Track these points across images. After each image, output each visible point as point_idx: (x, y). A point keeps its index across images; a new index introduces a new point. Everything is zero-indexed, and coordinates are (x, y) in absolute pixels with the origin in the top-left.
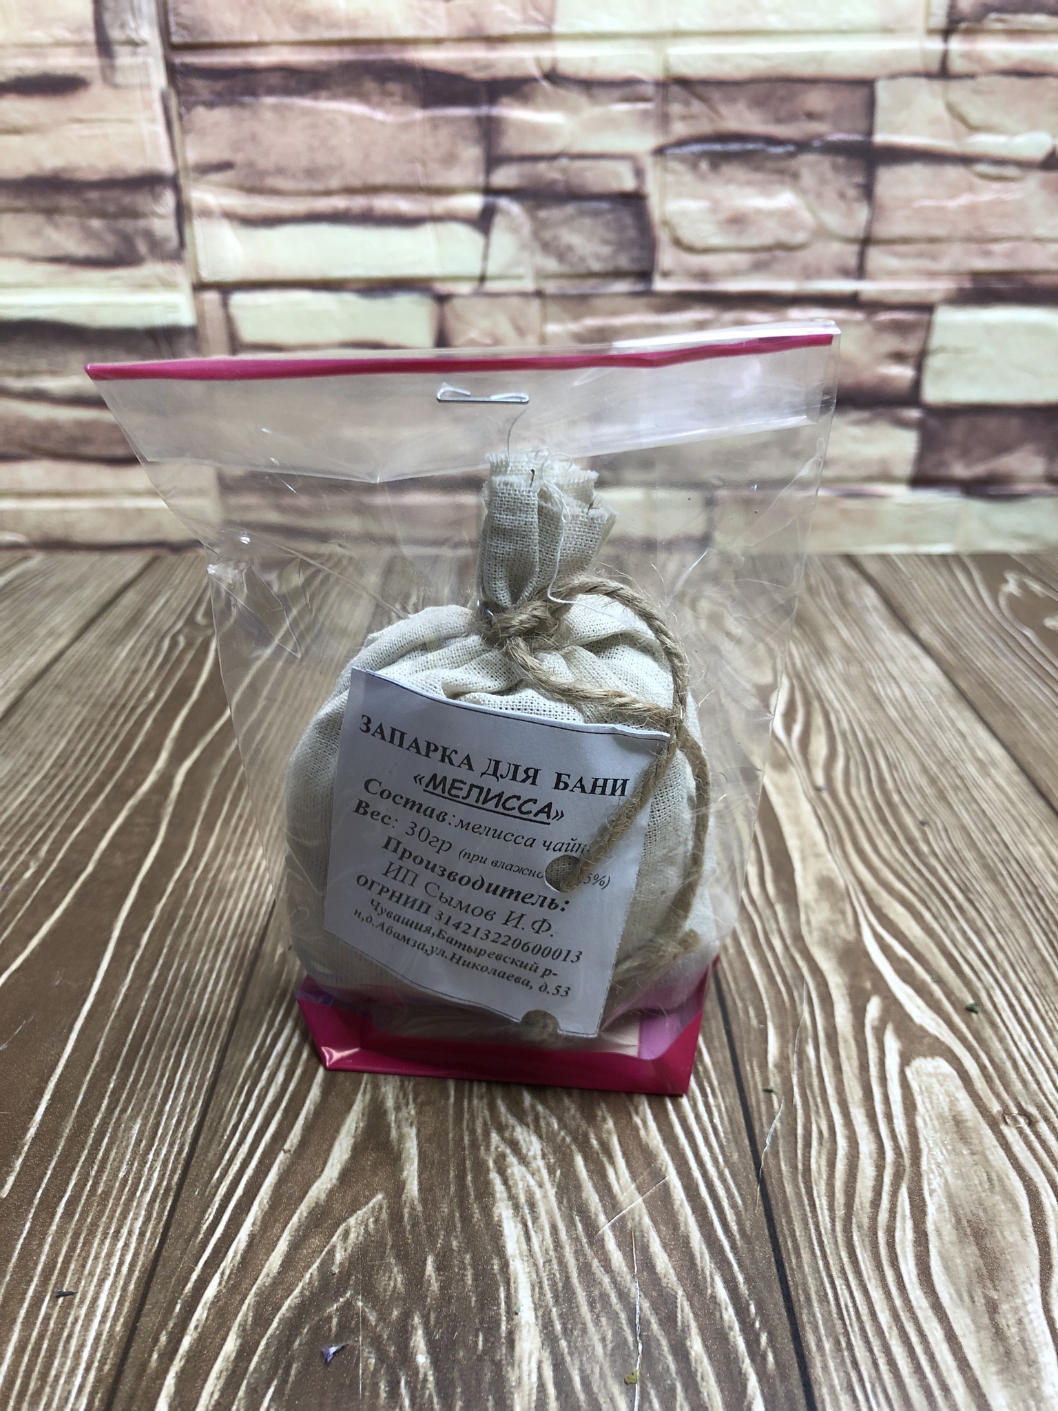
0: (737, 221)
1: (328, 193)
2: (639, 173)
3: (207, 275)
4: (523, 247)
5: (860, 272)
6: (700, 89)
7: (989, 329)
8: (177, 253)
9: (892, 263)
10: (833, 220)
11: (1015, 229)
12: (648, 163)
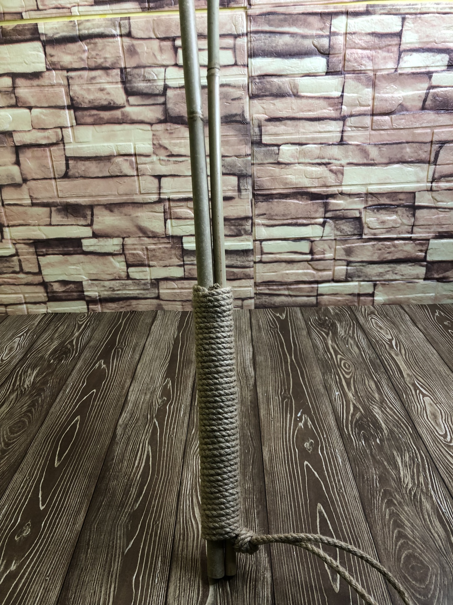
0: (383, 222)
1: (287, 219)
2: (360, 213)
3: (257, 238)
4: (332, 230)
5: (412, 232)
6: (375, 195)
7: (443, 244)
8: (250, 233)
9: (420, 230)
10: (405, 221)
11: (449, 222)
12: (362, 211)
